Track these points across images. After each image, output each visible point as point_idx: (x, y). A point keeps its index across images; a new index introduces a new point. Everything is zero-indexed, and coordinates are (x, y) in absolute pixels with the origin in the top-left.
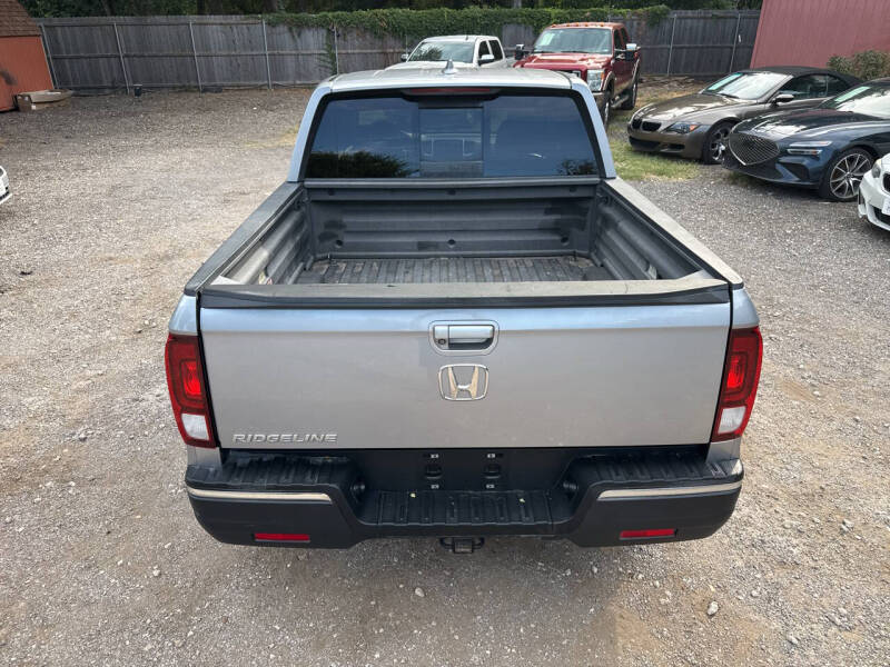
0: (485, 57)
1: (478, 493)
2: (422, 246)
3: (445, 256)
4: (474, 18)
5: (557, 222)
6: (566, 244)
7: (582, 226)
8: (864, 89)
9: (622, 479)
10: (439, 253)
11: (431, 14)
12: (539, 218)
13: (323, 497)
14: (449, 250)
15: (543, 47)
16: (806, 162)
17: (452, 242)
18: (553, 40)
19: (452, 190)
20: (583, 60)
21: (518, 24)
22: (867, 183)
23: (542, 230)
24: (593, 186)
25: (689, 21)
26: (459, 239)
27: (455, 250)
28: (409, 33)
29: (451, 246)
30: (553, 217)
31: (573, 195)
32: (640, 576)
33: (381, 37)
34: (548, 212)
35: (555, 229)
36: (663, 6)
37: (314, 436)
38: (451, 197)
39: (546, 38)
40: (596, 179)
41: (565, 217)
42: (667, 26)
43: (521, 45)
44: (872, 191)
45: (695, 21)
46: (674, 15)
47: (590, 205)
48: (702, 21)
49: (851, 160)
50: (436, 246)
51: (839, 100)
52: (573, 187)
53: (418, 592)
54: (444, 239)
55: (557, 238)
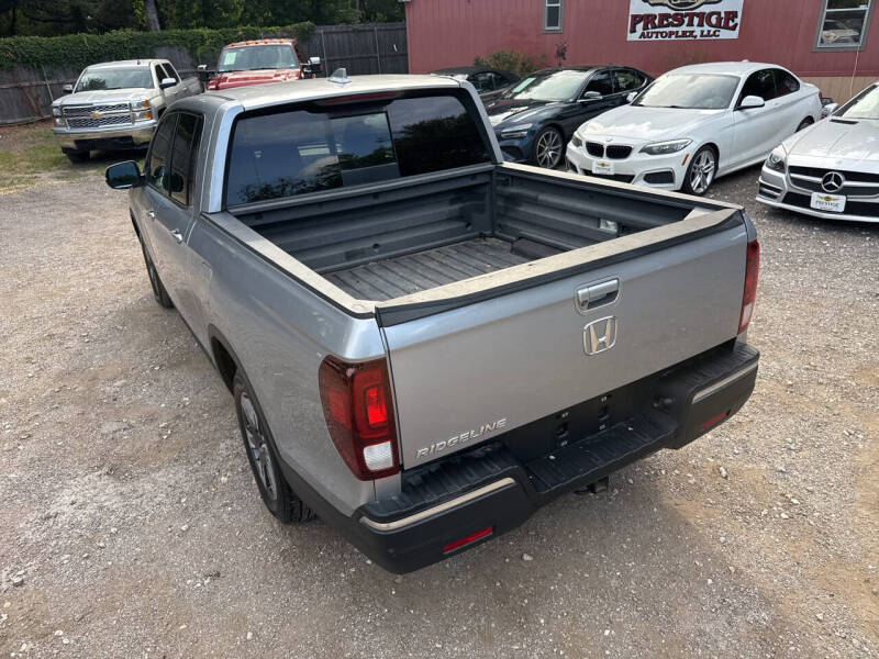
0: (165, 81)
1: (595, 436)
2: (349, 256)
3: (373, 261)
4: (120, 43)
5: (461, 209)
6: (469, 228)
7: (481, 210)
8: (531, 80)
9: (701, 381)
10: (365, 259)
11: (67, 40)
12: (446, 209)
13: (508, 481)
14: (375, 254)
15: (228, 66)
16: (517, 143)
17: (376, 246)
18: (237, 58)
19: (376, 195)
20: (276, 76)
21: (171, 46)
22: (572, 152)
23: (450, 219)
24: (490, 172)
25: (334, 35)
26: (383, 241)
27: (380, 253)
28: (46, 63)
29: (376, 250)
30: (456, 207)
31: (474, 182)
32: (663, 472)
33: (10, 70)
34: (452, 202)
35: (460, 217)
36: (308, 23)
37: (488, 426)
38: (376, 202)
39: (229, 58)
40: (489, 166)
41: (467, 204)
42: (316, 40)
43: (204, 66)
44: (580, 157)
45: (340, 35)
46: (321, 30)
47: (487, 189)
48: (345, 35)
49: (547, 137)
50: (362, 253)
51: (516, 90)
52: (473, 176)
53: (527, 558)
54: (369, 244)
55: (463, 224)
